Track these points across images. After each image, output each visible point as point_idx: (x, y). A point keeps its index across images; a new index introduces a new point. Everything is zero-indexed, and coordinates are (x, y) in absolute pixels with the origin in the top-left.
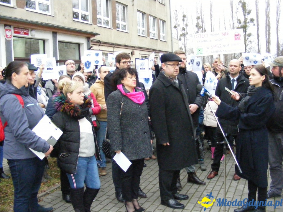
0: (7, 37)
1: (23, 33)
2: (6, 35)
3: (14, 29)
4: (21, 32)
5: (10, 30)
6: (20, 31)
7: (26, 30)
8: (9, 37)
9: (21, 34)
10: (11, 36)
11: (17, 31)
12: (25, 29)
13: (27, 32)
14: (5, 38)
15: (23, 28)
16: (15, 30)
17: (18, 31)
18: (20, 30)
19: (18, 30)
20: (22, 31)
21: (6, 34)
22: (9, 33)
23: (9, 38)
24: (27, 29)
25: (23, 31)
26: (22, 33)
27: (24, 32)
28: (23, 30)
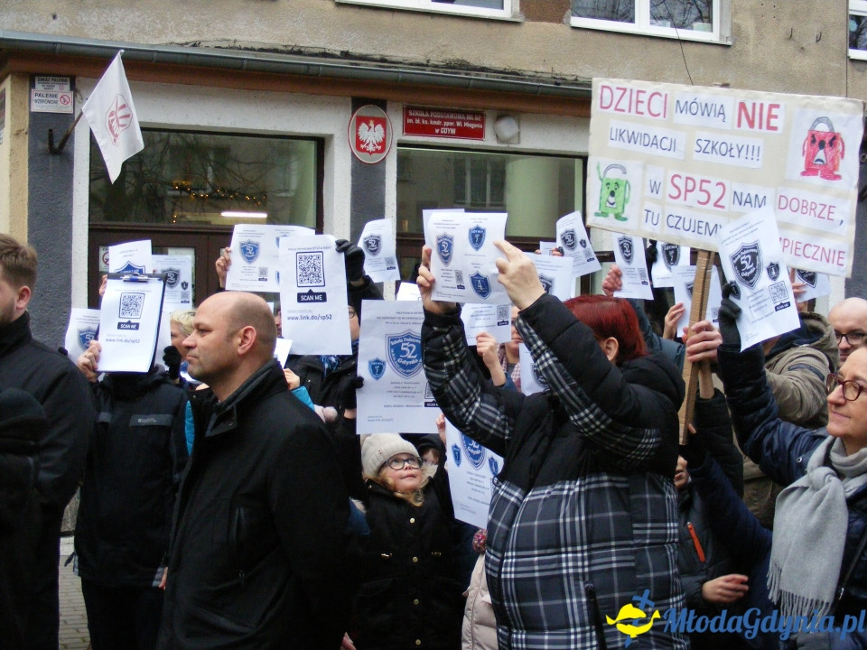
0: (364, 150)
1: (453, 131)
2: (359, 142)
3: (406, 116)
4: (439, 127)
5: (382, 122)
6: (439, 123)
7: (469, 118)
8: (371, 148)
9: (439, 134)
10: (383, 144)
11: (417, 121)
12: (466, 113)
13: (473, 126)
14: (353, 154)
15: (454, 108)
16: (413, 118)
17: (426, 122)
18: (436, 119)
19: (428, 119)
20: (451, 120)
21: (358, 137)
22: (372, 135)
23: (371, 153)
24: (474, 114)
25: (455, 121)
26: (444, 131)
27: (459, 124)
28: (452, 117)
